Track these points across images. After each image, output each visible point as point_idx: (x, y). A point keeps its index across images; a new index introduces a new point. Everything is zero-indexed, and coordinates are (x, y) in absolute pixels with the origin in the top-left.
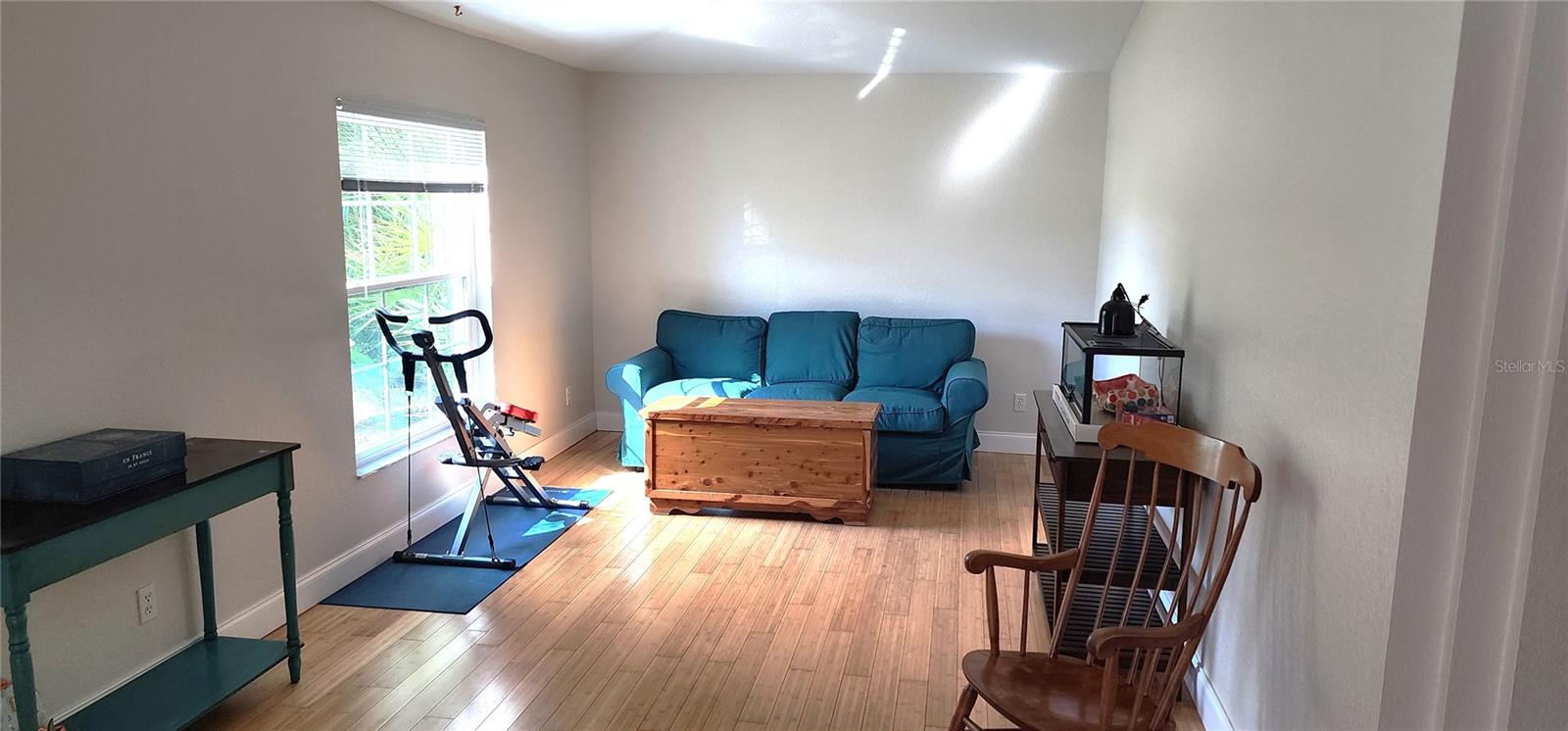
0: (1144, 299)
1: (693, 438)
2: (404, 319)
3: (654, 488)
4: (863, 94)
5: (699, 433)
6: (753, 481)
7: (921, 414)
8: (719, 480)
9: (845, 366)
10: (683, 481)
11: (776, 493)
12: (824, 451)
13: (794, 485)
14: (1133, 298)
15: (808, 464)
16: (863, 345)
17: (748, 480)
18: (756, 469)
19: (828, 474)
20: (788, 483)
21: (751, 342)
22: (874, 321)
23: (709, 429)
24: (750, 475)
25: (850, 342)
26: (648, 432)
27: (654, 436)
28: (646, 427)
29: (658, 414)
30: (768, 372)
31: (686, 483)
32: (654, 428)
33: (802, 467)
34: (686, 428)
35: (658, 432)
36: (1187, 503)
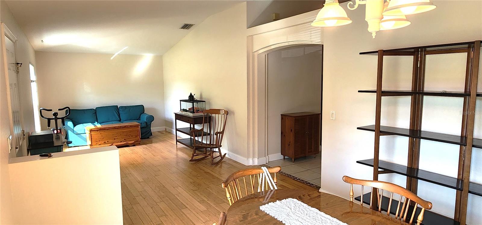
0: (194, 95)
1: (101, 133)
2: (51, 110)
3: (92, 146)
4: (112, 58)
5: (102, 132)
6: (115, 140)
7: (142, 123)
8: (108, 142)
9: (118, 117)
10: (99, 143)
11: (121, 142)
12: (131, 132)
13: (125, 140)
14: (193, 95)
15: (127, 135)
16: (120, 112)
17: (114, 140)
18: (116, 138)
19: (132, 136)
20: (123, 139)
21: (93, 115)
22: (122, 107)
23: (104, 131)
24: (115, 139)
25: (117, 111)
26: (89, 133)
27: (91, 134)
28: (89, 132)
29: (92, 129)
30: (98, 121)
31: (100, 144)
32: (91, 132)
33: (126, 135)
34: (99, 131)
35: (92, 133)
36: (210, 123)
